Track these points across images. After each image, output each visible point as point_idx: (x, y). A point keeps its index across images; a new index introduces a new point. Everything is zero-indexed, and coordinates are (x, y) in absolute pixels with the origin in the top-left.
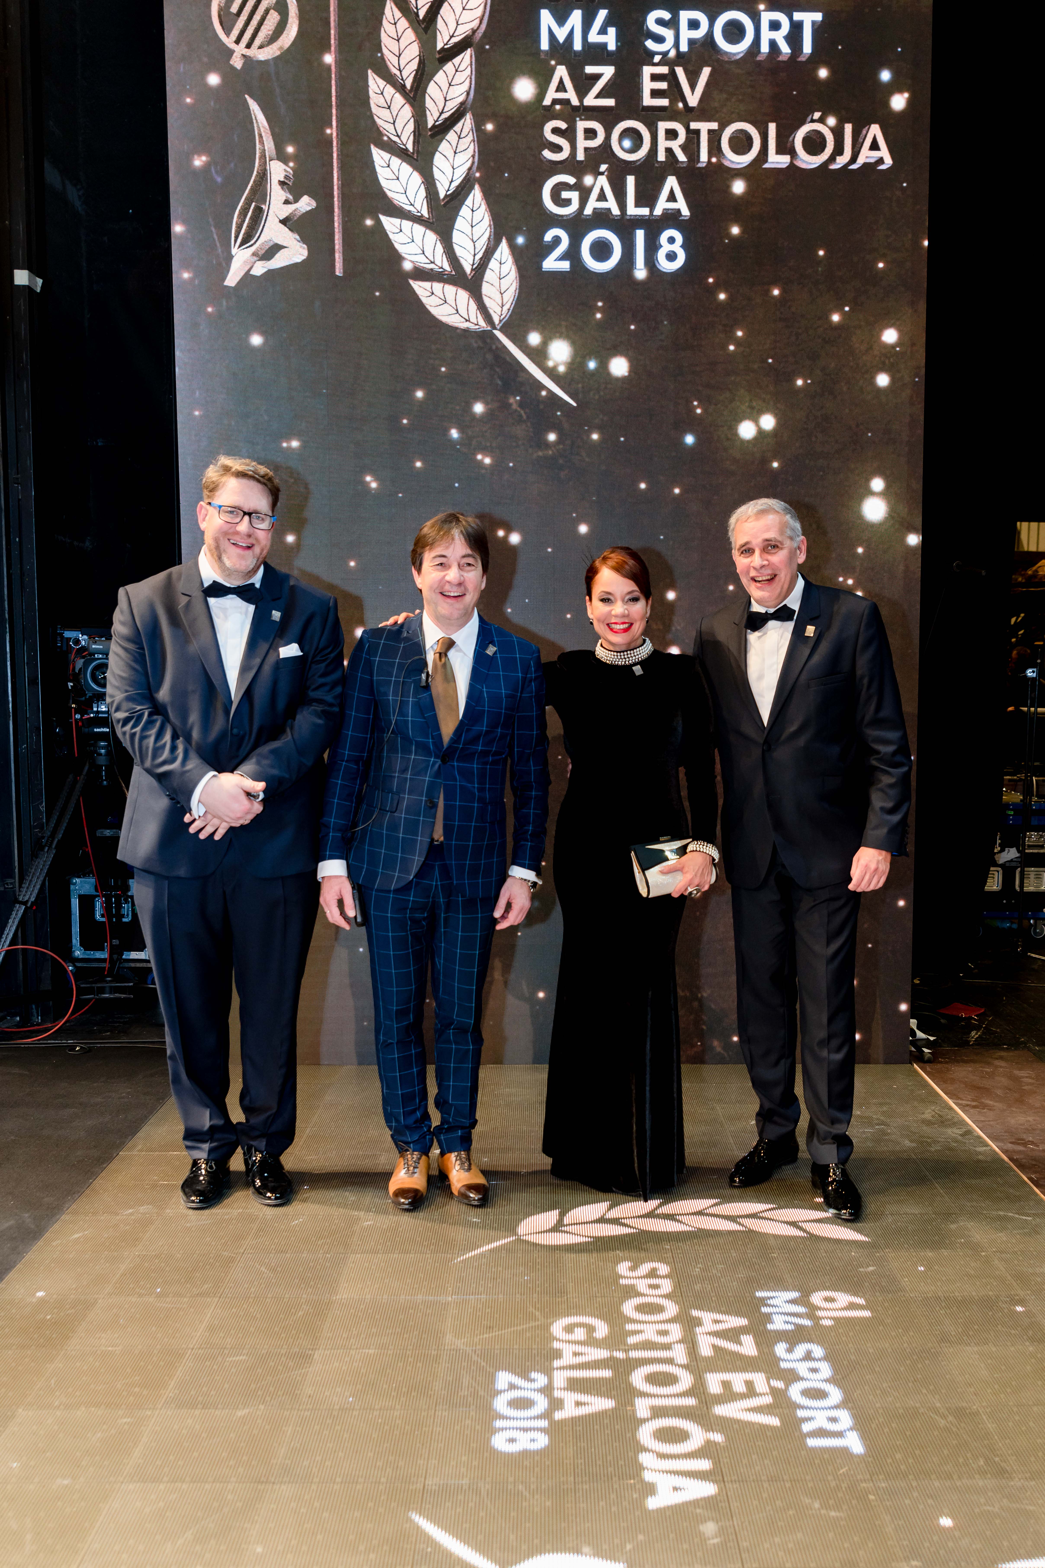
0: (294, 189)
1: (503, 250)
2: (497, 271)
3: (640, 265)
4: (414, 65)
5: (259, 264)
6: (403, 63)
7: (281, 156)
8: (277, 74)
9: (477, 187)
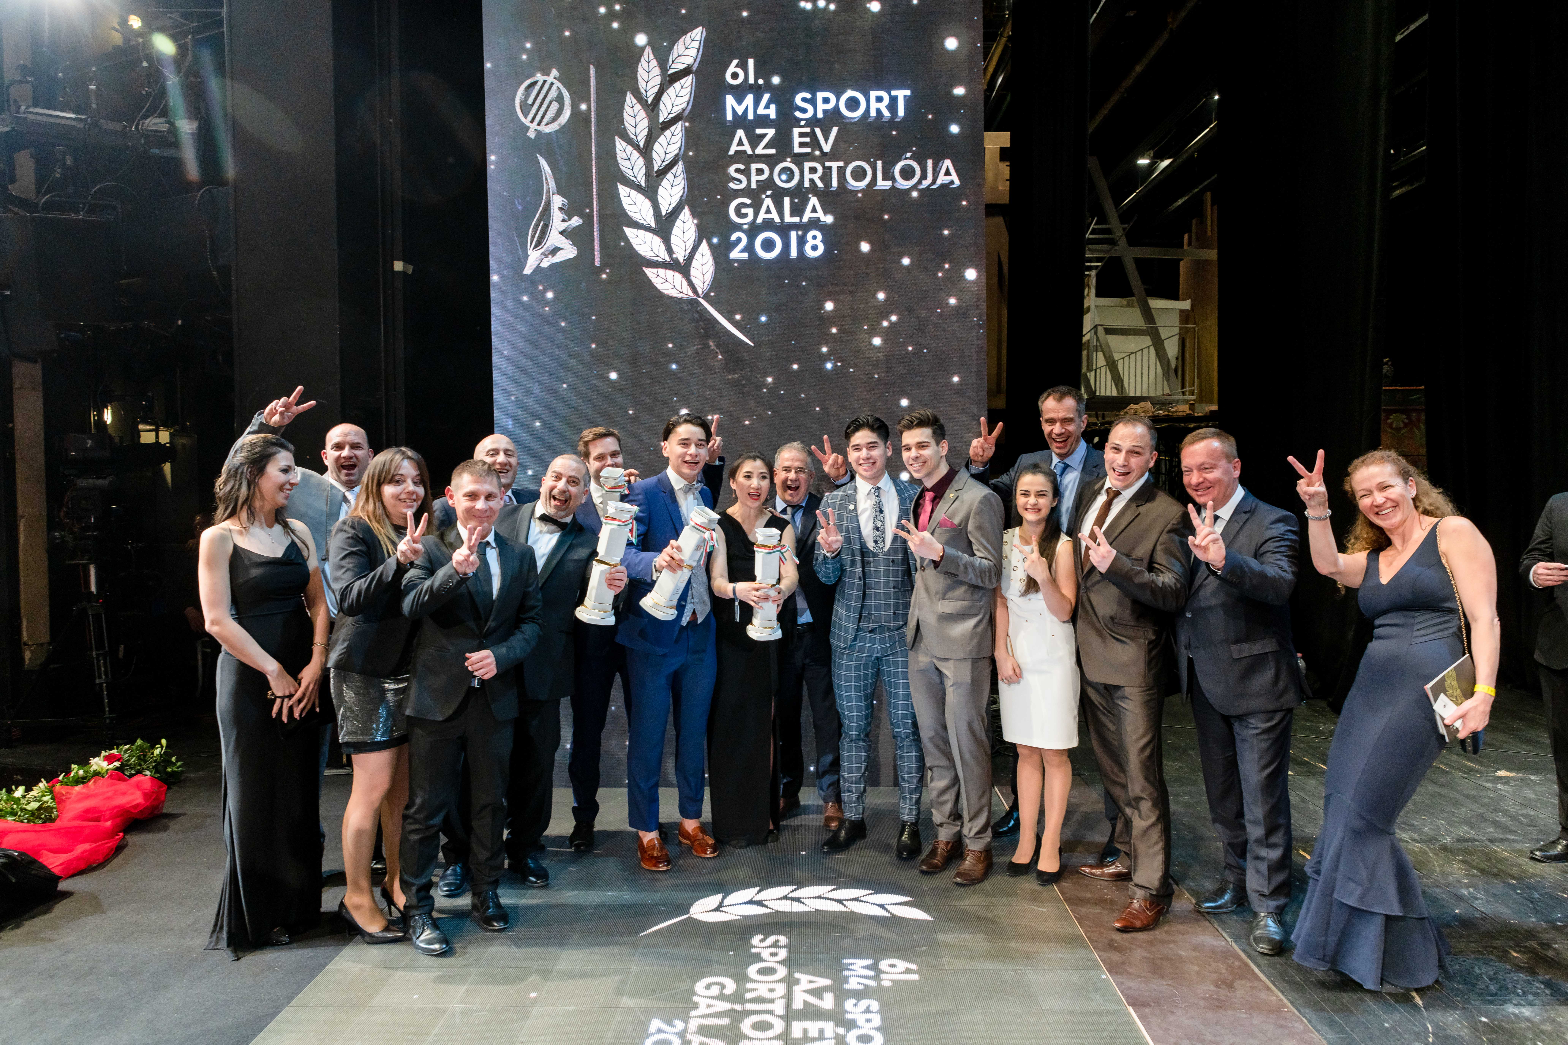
0: (568, 212)
1: (704, 247)
2: (700, 260)
3: (794, 254)
4: (645, 132)
5: (545, 260)
6: (638, 131)
7: (560, 192)
8: (557, 141)
9: (686, 207)
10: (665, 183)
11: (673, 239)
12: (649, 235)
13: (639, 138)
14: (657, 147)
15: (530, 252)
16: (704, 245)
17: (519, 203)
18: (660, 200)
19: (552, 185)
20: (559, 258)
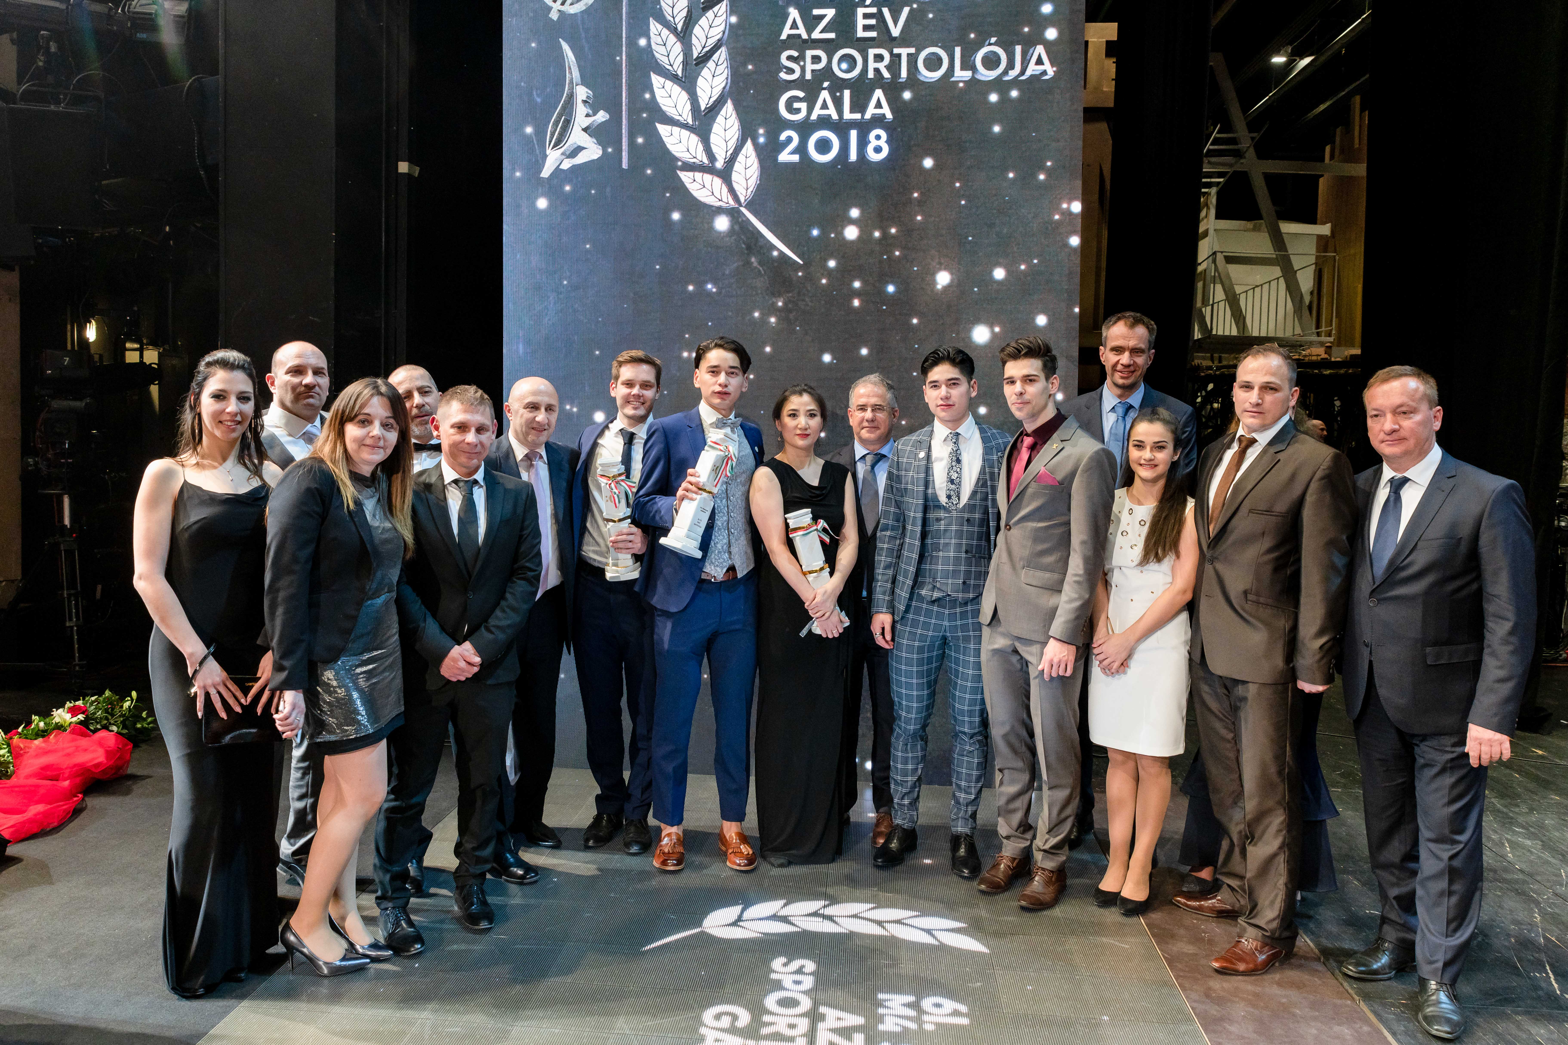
0: (594, 106)
3: (853, 156)
4: (684, 13)
6: (676, 12)
7: (584, 82)
8: (583, 23)
9: (729, 101)
10: (705, 72)
11: (713, 138)
12: (685, 133)
13: (677, 20)
14: (697, 30)
15: (548, 152)
16: (749, 144)
17: (538, 95)
18: (699, 92)
19: (576, 74)
20: (581, 159)
